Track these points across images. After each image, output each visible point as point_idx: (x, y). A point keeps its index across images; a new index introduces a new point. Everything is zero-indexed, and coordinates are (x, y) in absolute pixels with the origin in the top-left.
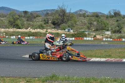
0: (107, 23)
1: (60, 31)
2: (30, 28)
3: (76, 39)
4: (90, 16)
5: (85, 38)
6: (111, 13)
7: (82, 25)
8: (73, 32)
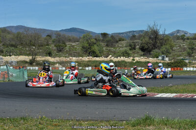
1: (151, 60)
2: (111, 56)
3: (173, 70)
4: (191, 39)
5: (185, 69)
7: (181, 51)
8: (169, 60)
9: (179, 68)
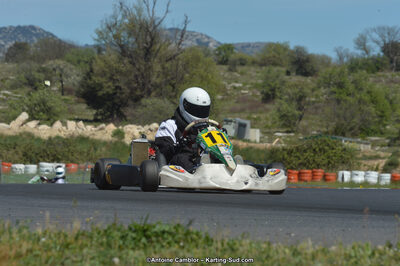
0: (387, 98)
2: (24, 116)
3: (294, 178)
4: (254, 63)
6: (369, 44)
8: (261, 142)
9: (320, 172)
